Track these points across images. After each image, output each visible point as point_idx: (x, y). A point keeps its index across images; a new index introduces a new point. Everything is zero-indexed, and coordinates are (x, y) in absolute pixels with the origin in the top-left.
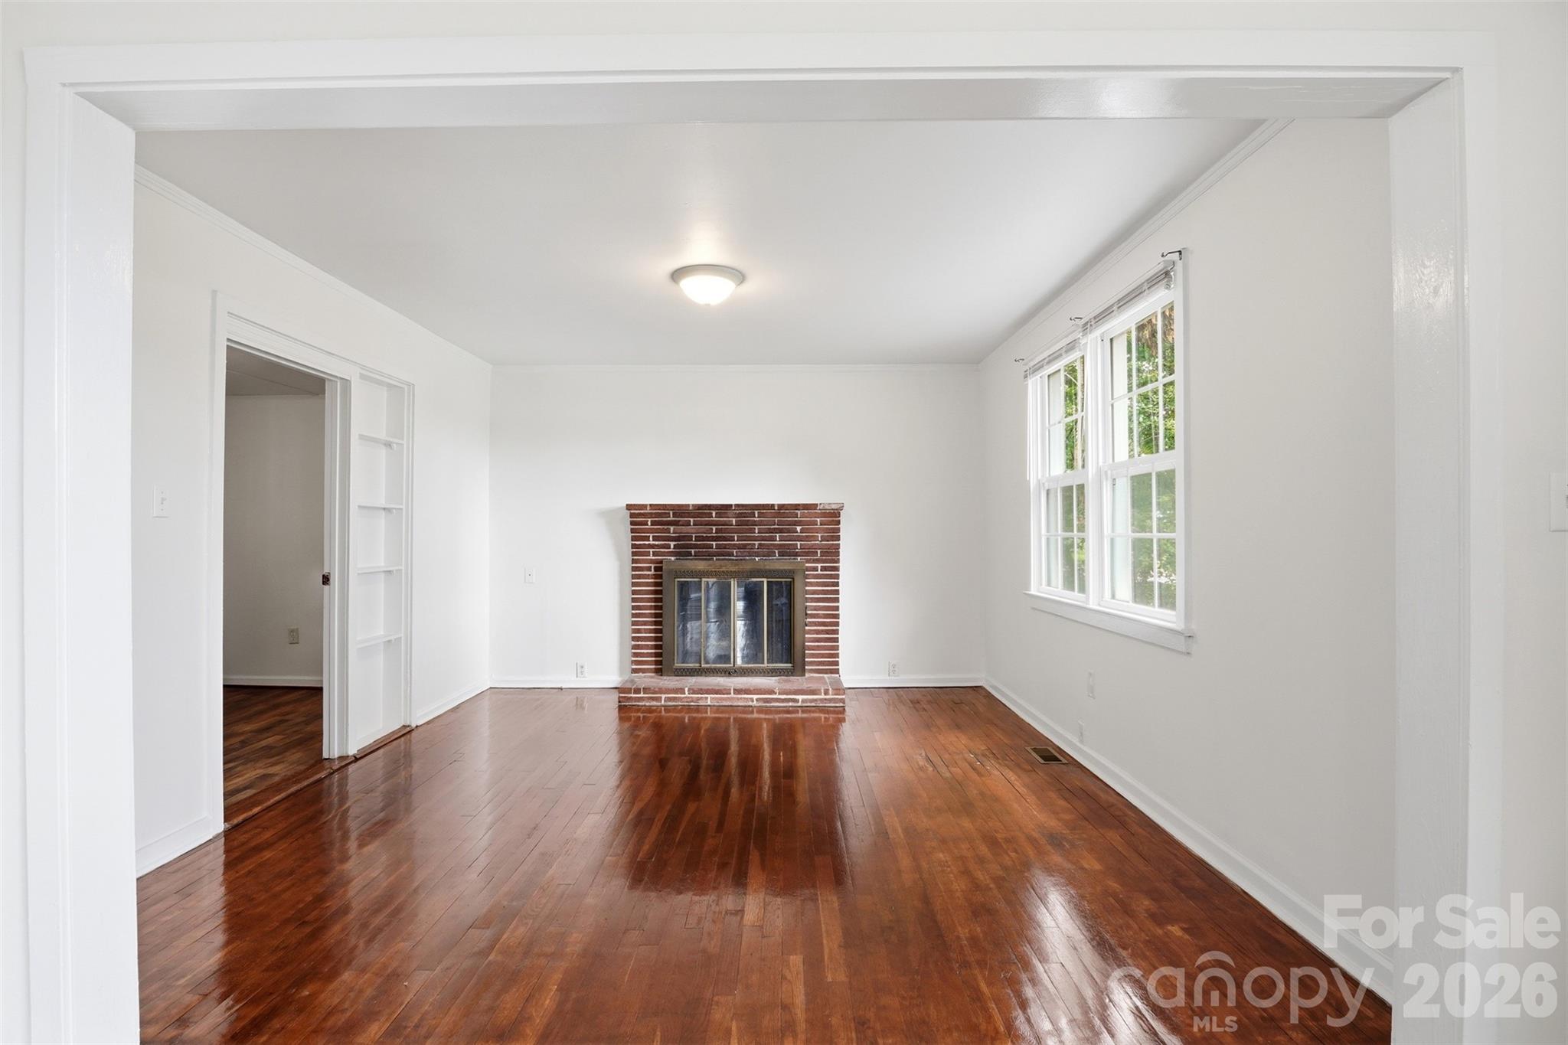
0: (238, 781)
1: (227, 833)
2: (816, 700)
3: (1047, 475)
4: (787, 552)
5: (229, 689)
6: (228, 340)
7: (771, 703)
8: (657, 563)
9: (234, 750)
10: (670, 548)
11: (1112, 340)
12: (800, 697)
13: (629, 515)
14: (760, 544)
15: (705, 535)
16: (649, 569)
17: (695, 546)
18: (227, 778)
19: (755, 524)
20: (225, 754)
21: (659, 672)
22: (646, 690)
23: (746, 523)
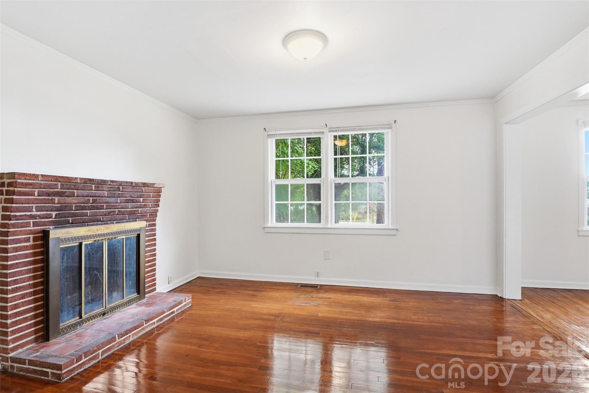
2: (181, 307)
7: (163, 320)
8: (38, 233)
10: (51, 217)
12: (175, 309)
14: (119, 211)
15: (83, 205)
17: (74, 215)
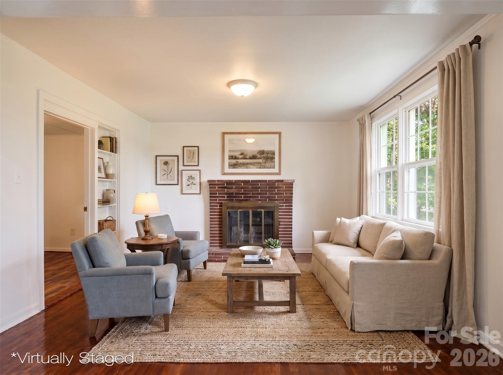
0: (50, 290)
1: (46, 310)
3: (379, 168)
4: (271, 199)
5: (47, 253)
6: (45, 111)
8: (220, 204)
9: (48, 277)
10: (225, 197)
11: (409, 111)
13: (208, 184)
14: (261, 196)
15: (239, 192)
16: (217, 206)
17: (235, 197)
18: (46, 288)
19: (259, 188)
20: (45, 279)
21: (221, 247)
22: (216, 254)
23: (255, 188)
